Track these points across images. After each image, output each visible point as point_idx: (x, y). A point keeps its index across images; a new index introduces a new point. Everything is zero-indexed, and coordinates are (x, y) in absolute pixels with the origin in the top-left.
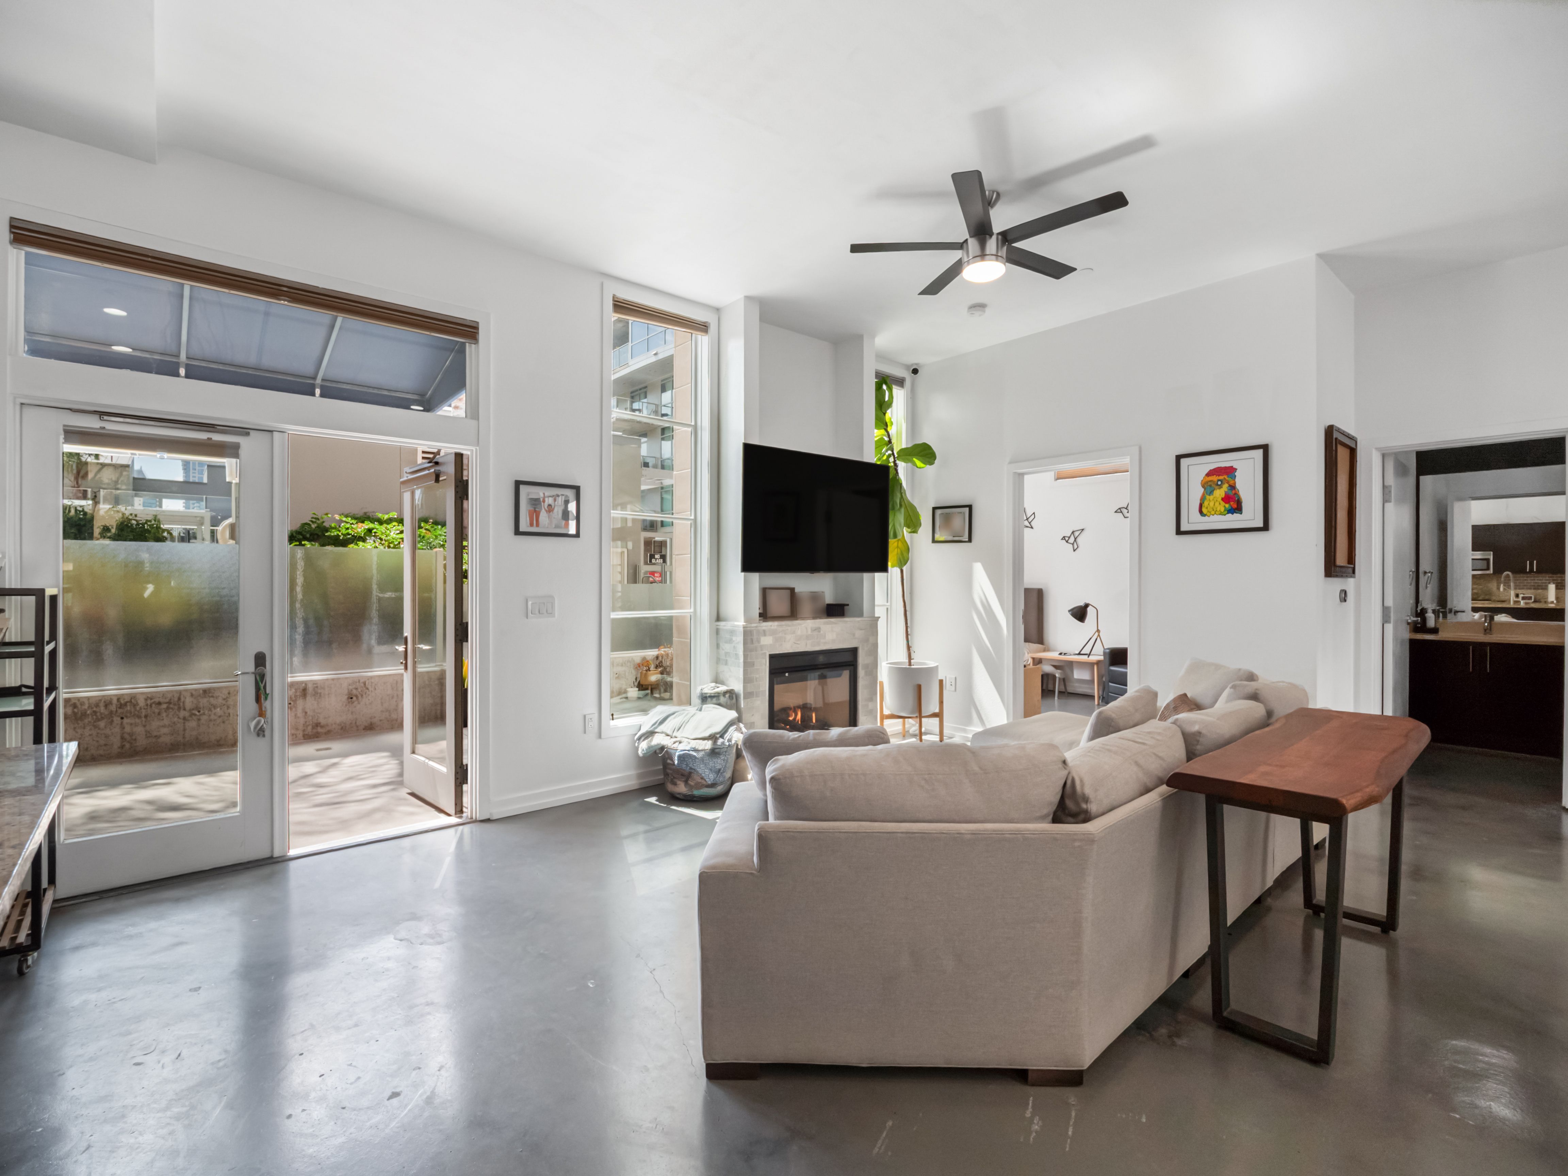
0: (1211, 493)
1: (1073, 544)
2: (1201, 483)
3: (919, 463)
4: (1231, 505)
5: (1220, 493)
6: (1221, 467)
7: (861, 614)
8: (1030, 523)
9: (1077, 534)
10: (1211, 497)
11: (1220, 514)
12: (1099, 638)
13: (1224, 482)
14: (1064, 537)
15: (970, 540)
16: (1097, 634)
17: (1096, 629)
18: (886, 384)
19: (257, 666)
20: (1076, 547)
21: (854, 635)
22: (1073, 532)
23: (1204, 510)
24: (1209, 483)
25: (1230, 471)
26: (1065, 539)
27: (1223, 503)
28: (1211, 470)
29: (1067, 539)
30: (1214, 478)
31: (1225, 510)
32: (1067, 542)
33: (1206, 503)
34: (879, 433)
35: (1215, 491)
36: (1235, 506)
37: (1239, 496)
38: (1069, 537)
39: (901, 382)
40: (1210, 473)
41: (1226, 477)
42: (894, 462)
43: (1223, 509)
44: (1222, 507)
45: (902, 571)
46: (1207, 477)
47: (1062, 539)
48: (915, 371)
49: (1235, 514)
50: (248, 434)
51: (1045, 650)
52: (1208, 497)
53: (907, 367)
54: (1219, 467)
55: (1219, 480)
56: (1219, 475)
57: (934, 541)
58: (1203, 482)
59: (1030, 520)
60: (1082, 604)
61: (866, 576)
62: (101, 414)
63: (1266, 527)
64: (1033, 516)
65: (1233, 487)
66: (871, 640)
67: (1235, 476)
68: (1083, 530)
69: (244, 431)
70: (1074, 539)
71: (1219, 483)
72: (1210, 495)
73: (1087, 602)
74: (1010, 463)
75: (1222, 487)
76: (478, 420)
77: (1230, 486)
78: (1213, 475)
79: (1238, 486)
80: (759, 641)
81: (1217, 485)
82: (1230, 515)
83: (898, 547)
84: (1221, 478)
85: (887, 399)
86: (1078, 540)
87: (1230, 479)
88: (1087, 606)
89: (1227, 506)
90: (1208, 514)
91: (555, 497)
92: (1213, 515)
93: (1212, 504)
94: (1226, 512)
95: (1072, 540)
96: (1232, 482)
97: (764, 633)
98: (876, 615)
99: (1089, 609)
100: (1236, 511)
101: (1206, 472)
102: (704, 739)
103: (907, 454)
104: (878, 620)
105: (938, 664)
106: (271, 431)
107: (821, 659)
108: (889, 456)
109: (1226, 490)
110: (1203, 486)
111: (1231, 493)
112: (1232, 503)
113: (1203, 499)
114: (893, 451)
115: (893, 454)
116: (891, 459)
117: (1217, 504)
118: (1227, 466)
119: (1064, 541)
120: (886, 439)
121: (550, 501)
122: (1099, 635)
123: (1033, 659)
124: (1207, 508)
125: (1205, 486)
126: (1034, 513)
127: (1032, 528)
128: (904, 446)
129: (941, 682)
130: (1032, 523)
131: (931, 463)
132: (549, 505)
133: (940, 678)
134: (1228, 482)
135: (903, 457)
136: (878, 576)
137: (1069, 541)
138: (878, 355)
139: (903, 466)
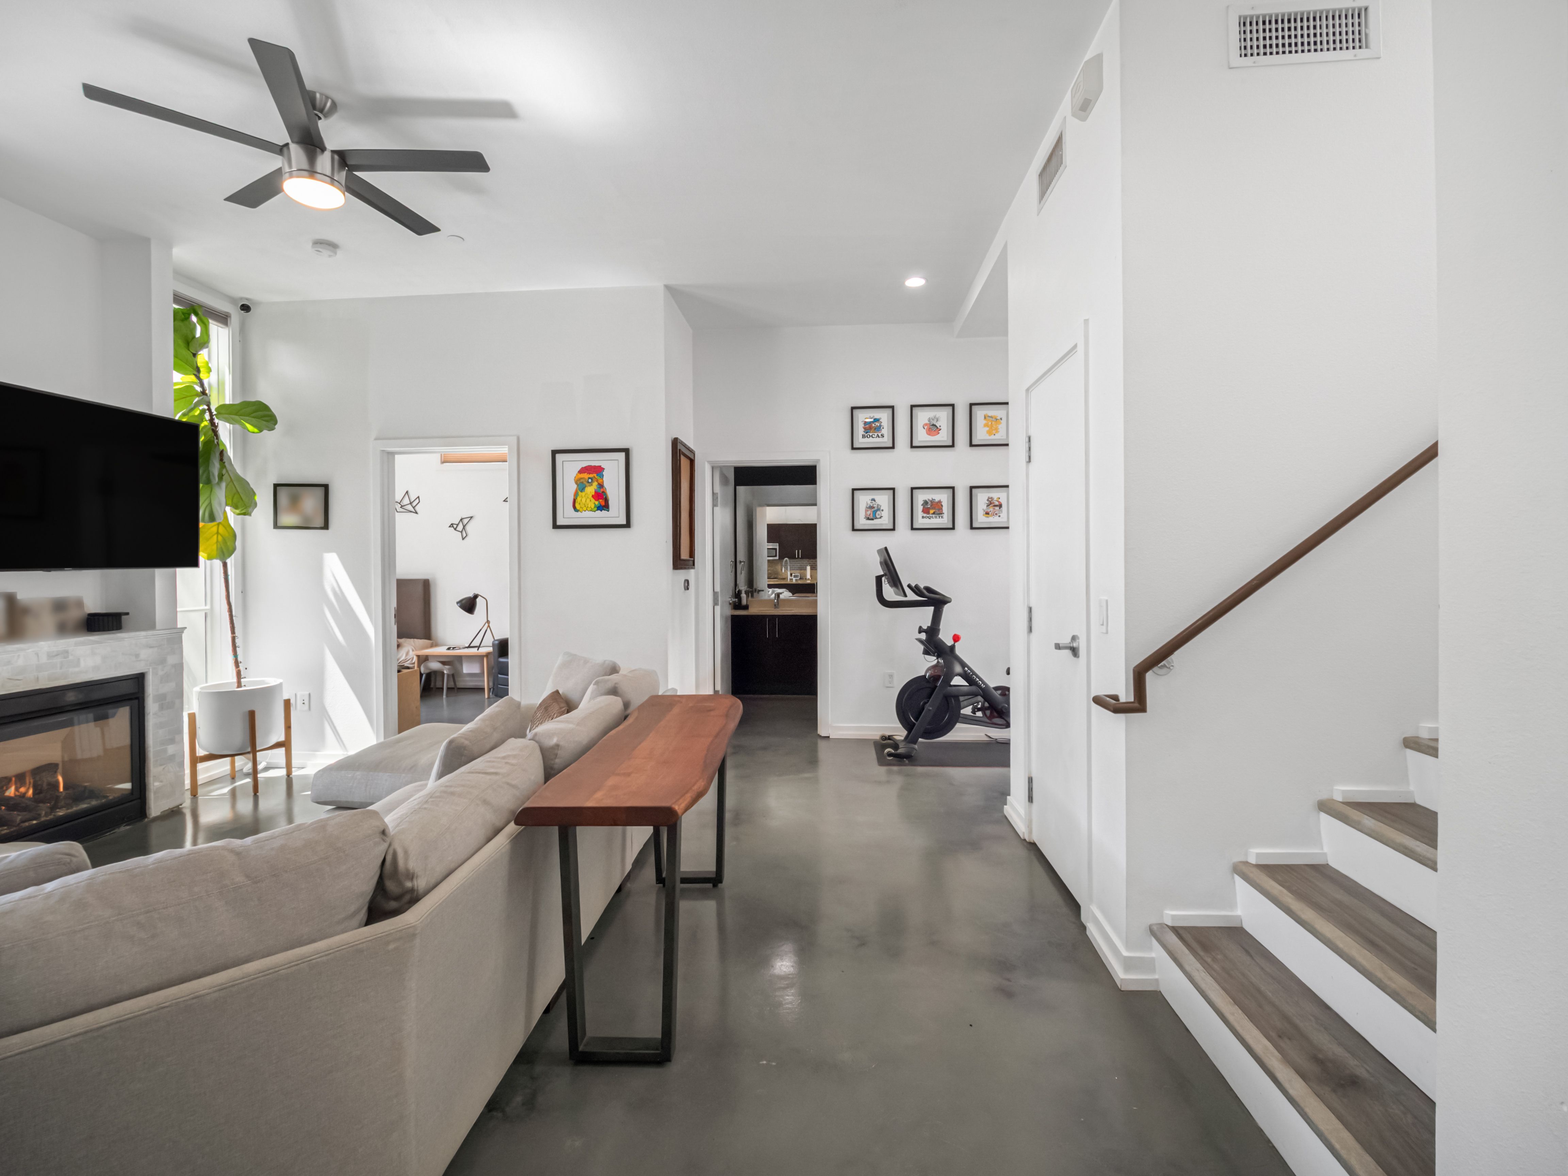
0: (583, 490)
1: (461, 532)
2: (574, 480)
3: (250, 427)
4: (599, 502)
5: (591, 490)
6: (591, 466)
7: (151, 625)
8: (414, 508)
9: (465, 521)
10: (583, 494)
11: (591, 511)
12: (489, 629)
13: (594, 479)
14: (452, 524)
15: (326, 526)
16: (487, 625)
17: (486, 620)
18: (197, 314)
20: (464, 535)
21: (137, 656)
22: (461, 520)
23: (577, 506)
24: (582, 480)
25: (599, 470)
26: (453, 527)
27: (593, 500)
28: (582, 468)
29: (455, 526)
30: (585, 476)
31: (595, 507)
32: (455, 529)
33: (579, 499)
34: (180, 379)
35: (586, 488)
36: (603, 504)
37: (606, 494)
38: (457, 525)
39: (223, 319)
40: (583, 470)
41: (595, 475)
42: (212, 420)
43: (593, 506)
44: (593, 503)
45: (225, 565)
46: (579, 474)
47: (450, 527)
48: (246, 308)
49: (603, 511)
51: (431, 646)
52: (580, 493)
53: (233, 300)
54: (589, 466)
55: (589, 478)
56: (590, 473)
57: (276, 526)
58: (576, 479)
59: (414, 504)
60: (471, 595)
61: (160, 573)
63: (628, 525)
64: (417, 501)
65: (601, 486)
66: (171, 660)
67: (603, 476)
68: (471, 517)
70: (462, 527)
71: (590, 481)
72: (581, 492)
73: (476, 593)
74: (376, 439)
75: (592, 485)
77: (599, 484)
78: (585, 473)
79: (605, 485)
81: (588, 482)
82: (599, 511)
83: (218, 533)
84: (591, 476)
85: (198, 335)
86: (467, 528)
87: (598, 478)
88: (476, 596)
89: (597, 503)
90: (581, 510)
92: (585, 511)
93: (584, 500)
94: (596, 509)
95: (460, 527)
96: (600, 481)
98: (178, 625)
99: (479, 600)
100: (604, 508)
101: (579, 469)
103: (229, 412)
104: (183, 632)
105: (281, 681)
108: (203, 412)
109: (596, 488)
110: (576, 483)
111: (600, 491)
112: (601, 500)
113: (576, 494)
114: (208, 405)
115: (209, 410)
116: (207, 416)
117: (588, 500)
118: (597, 465)
119: (452, 528)
120: (199, 389)
122: (489, 626)
123: (420, 656)
124: (580, 504)
125: (578, 483)
126: (418, 497)
127: (416, 513)
128: (228, 401)
129: (287, 703)
130: (417, 508)
131: (272, 429)
133: (286, 697)
134: (597, 481)
135: (227, 416)
136: (182, 573)
137: (457, 529)
138: (181, 274)
139: (225, 430)
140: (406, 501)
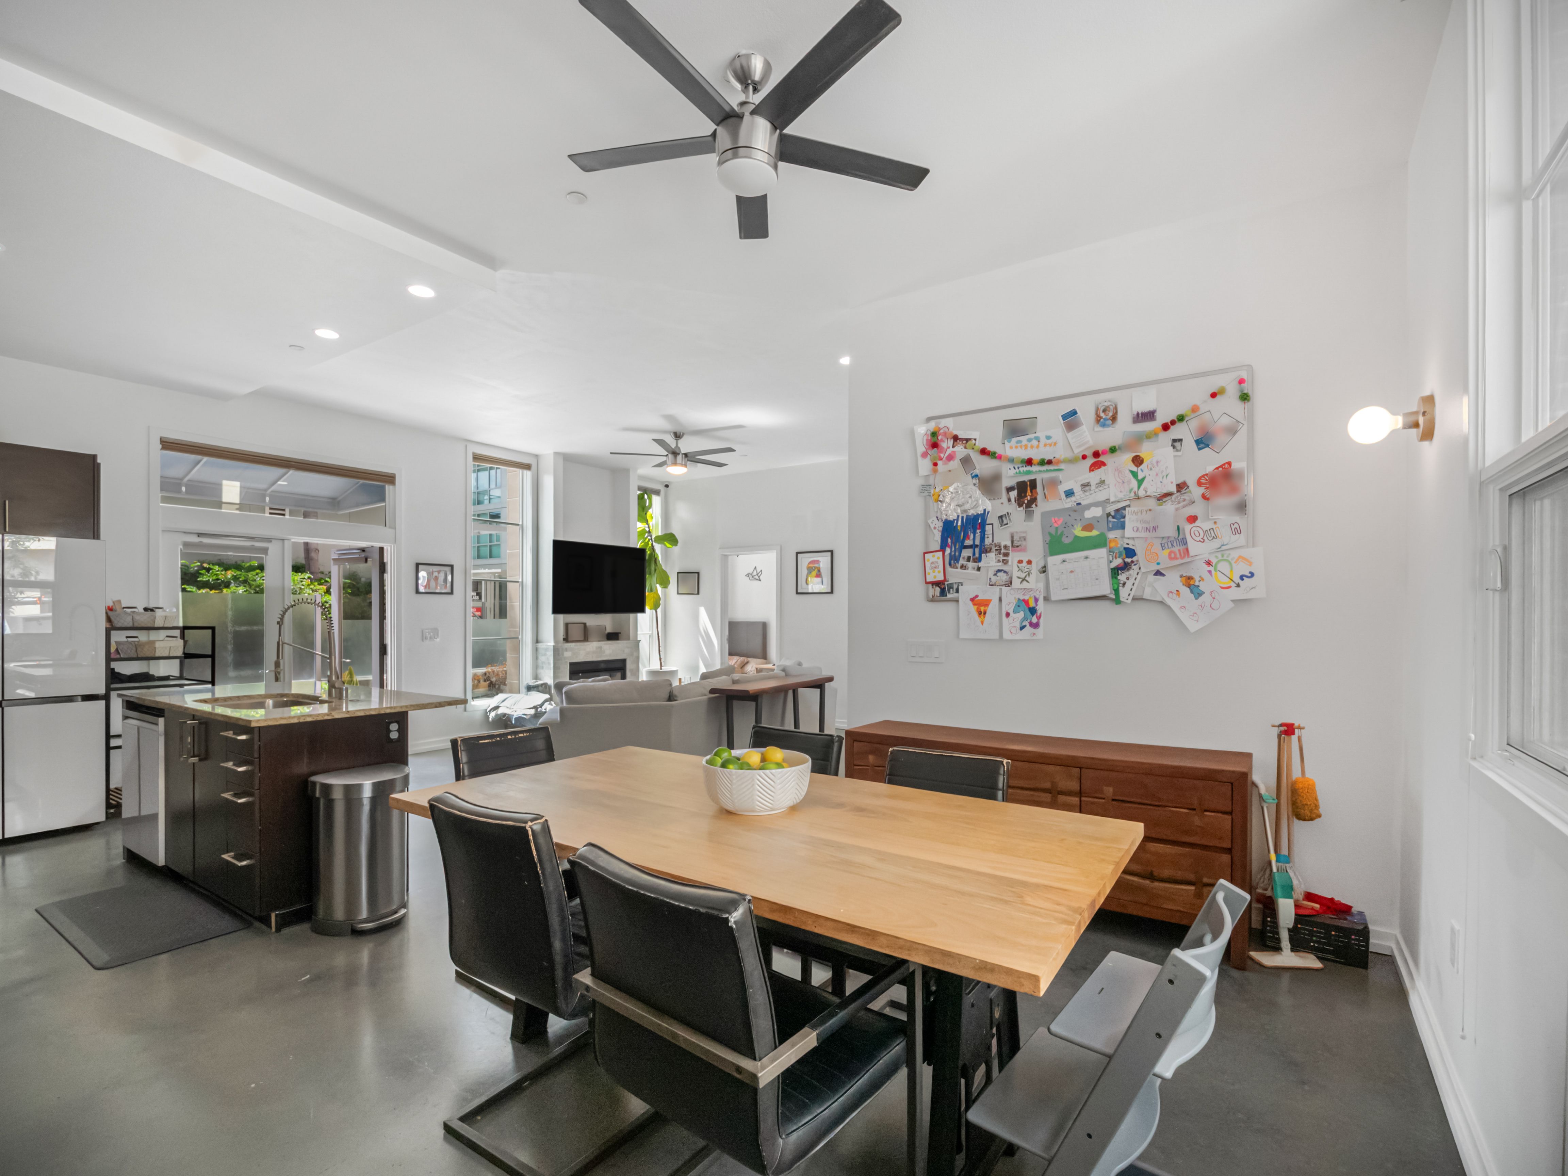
3: (668, 545)
7: (628, 638)
8: (759, 577)
15: (698, 592)
18: (647, 494)
19: (276, 668)
21: (624, 651)
34: (641, 526)
39: (657, 493)
42: (652, 544)
45: (656, 612)
48: (667, 486)
50: (271, 541)
51: (766, 663)
53: (662, 483)
57: (678, 593)
59: (759, 575)
61: (632, 615)
62: (199, 535)
66: (635, 654)
69: (269, 540)
74: (722, 550)
76: (395, 529)
80: (563, 654)
83: (654, 597)
85: (647, 504)
91: (439, 572)
97: (566, 650)
98: (639, 639)
102: (530, 709)
103: (660, 539)
104: (640, 642)
105: (677, 669)
106: (283, 540)
107: (603, 666)
108: (649, 540)
114: (651, 536)
115: (651, 539)
116: (650, 543)
120: (647, 529)
121: (436, 574)
123: (757, 669)
127: (760, 580)
128: (660, 534)
130: (761, 577)
131: (676, 545)
132: (436, 577)
133: (679, 677)
135: (658, 541)
136: (640, 615)
138: (641, 478)
139: (658, 547)
140: (755, 573)
